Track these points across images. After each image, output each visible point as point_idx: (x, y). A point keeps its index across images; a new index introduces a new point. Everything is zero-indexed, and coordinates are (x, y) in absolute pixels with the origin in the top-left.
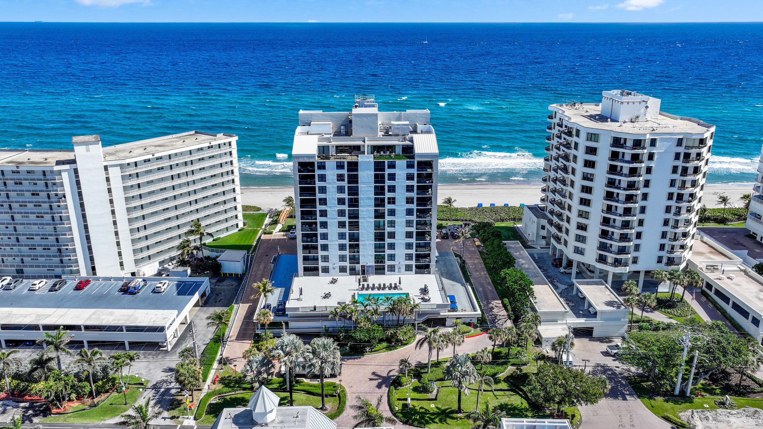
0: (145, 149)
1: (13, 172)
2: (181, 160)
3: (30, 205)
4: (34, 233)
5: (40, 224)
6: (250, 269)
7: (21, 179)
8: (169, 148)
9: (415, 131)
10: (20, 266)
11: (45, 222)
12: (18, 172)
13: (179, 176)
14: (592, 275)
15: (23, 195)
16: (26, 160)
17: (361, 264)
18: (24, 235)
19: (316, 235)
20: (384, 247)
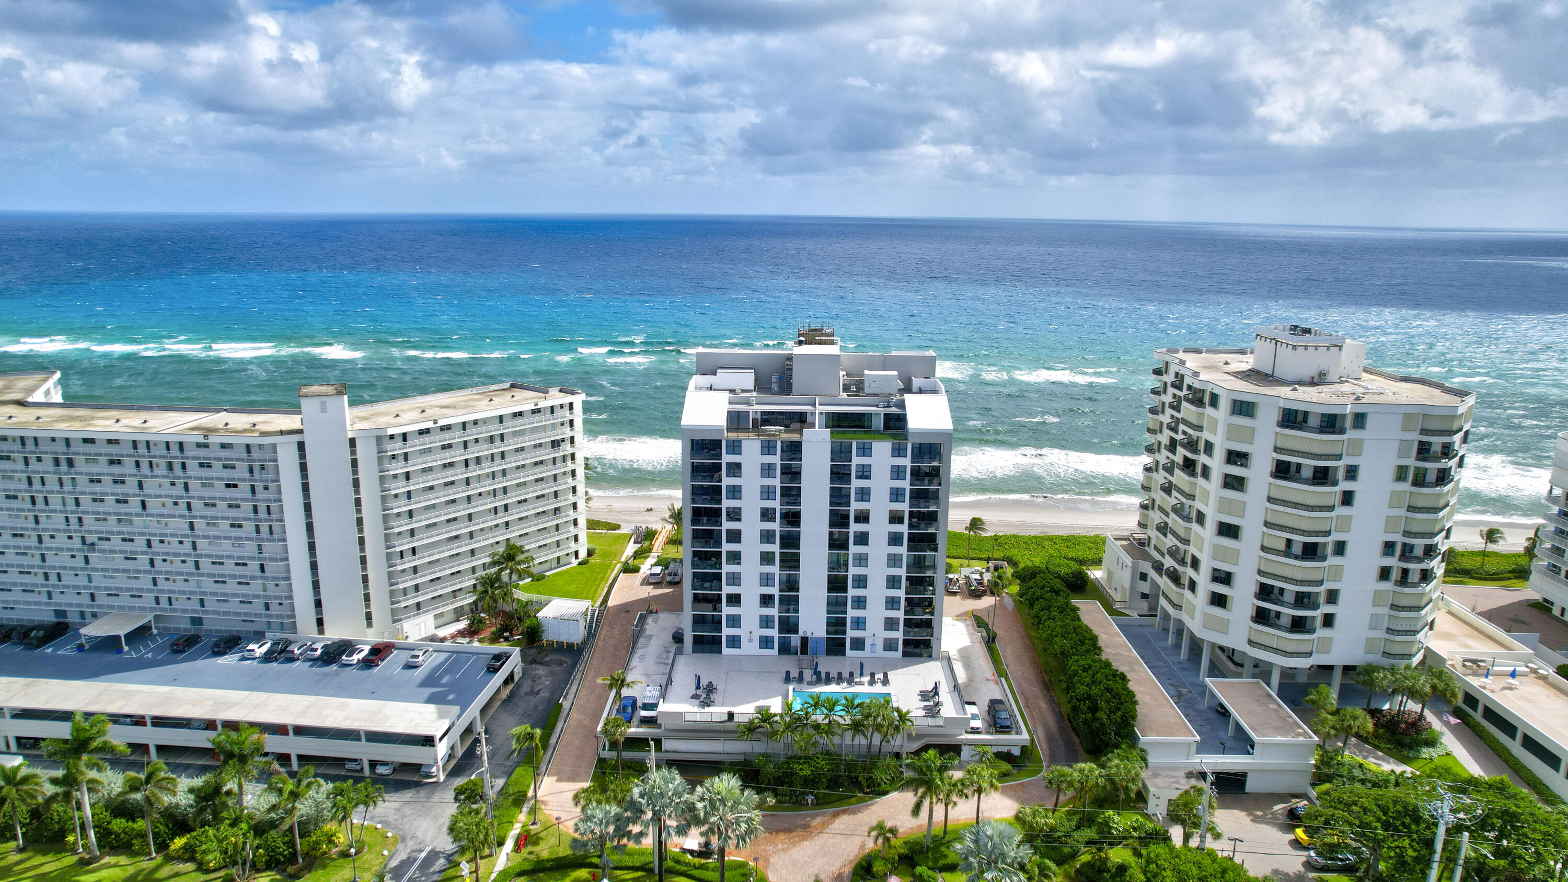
0: (423, 411)
1: (199, 445)
2: (483, 433)
3: (222, 505)
4: (224, 553)
5: (237, 538)
6: (595, 635)
7: (210, 459)
8: (465, 411)
9: (908, 389)
10: (197, 611)
11: (243, 535)
12: (206, 446)
13: (478, 460)
14: (1240, 670)
15: (211, 485)
16: (221, 426)
17: (801, 633)
18: (207, 556)
19: (718, 577)
20: (845, 604)
